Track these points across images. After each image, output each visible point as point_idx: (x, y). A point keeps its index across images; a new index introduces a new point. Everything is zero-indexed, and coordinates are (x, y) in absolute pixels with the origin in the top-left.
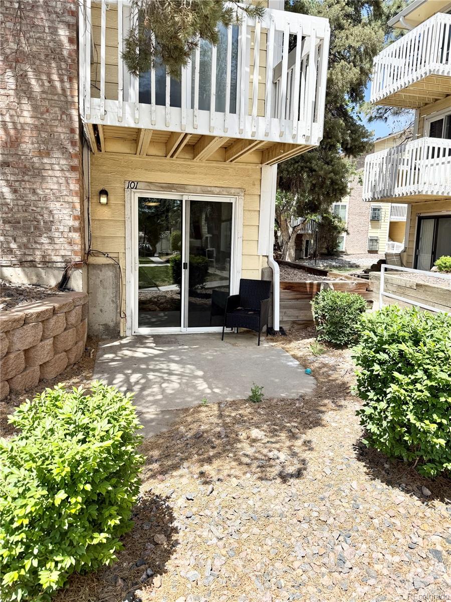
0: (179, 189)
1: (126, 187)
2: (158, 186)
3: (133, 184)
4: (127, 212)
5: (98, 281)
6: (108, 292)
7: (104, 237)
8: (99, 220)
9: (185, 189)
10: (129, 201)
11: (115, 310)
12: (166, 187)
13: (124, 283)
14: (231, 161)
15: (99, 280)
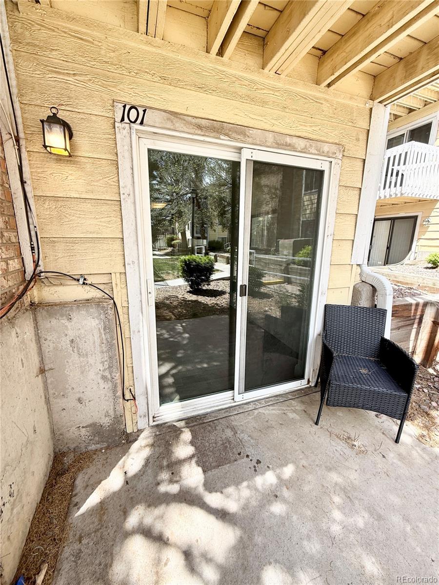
0: (234, 135)
1: (119, 119)
2: (191, 123)
3: (133, 111)
4: (125, 180)
5: (65, 342)
6: (91, 360)
7: (74, 241)
8: (56, 199)
9: (245, 135)
10: (127, 155)
11: (110, 394)
12: (207, 128)
13: (126, 334)
14: (329, 85)
15: (68, 339)
